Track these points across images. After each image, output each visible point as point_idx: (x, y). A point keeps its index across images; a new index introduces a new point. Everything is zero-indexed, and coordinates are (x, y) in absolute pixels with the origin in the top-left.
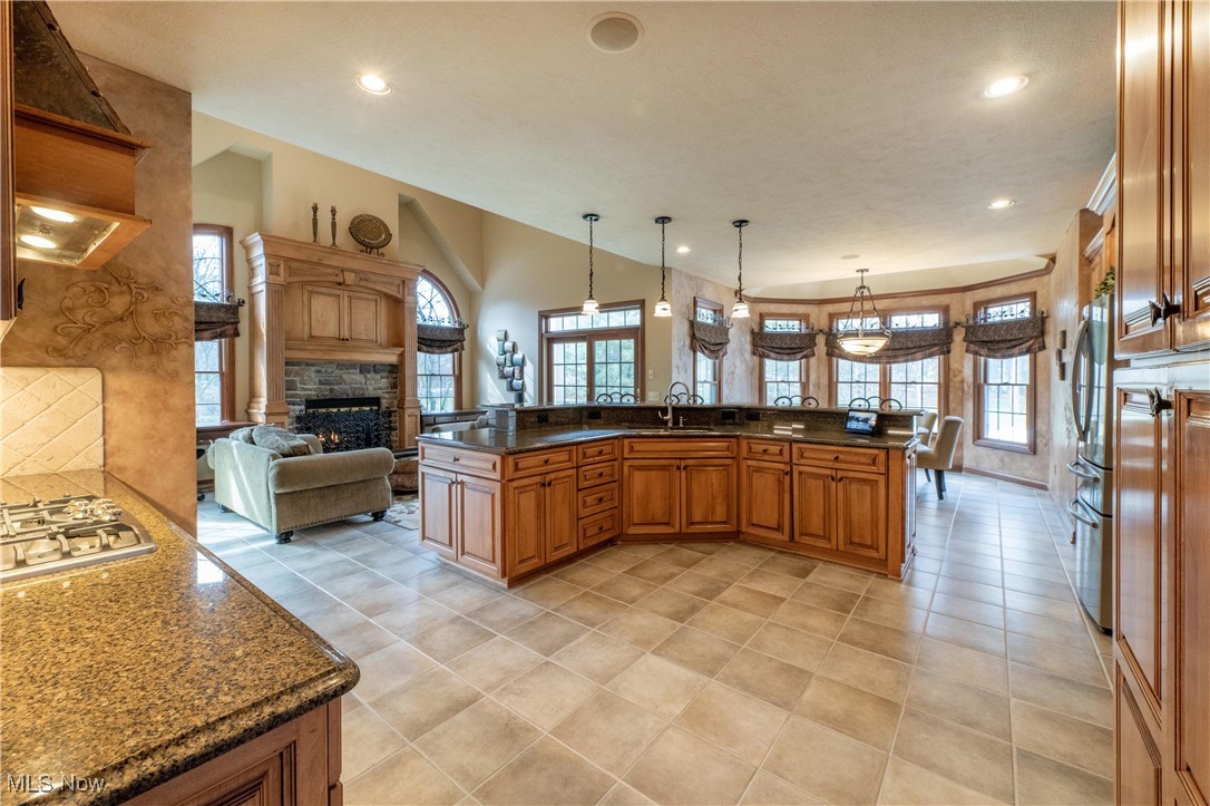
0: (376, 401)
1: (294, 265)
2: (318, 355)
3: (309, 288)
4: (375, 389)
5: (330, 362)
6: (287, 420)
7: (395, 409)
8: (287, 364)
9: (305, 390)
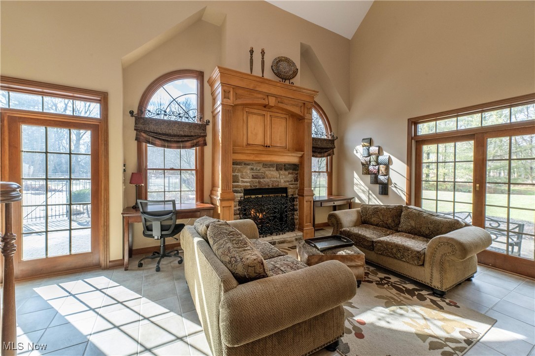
0: (285, 190)
1: (240, 92)
2: (252, 158)
3: (247, 110)
4: (285, 182)
5: (259, 162)
6: (233, 204)
7: (297, 196)
8: (234, 164)
9: (243, 182)
